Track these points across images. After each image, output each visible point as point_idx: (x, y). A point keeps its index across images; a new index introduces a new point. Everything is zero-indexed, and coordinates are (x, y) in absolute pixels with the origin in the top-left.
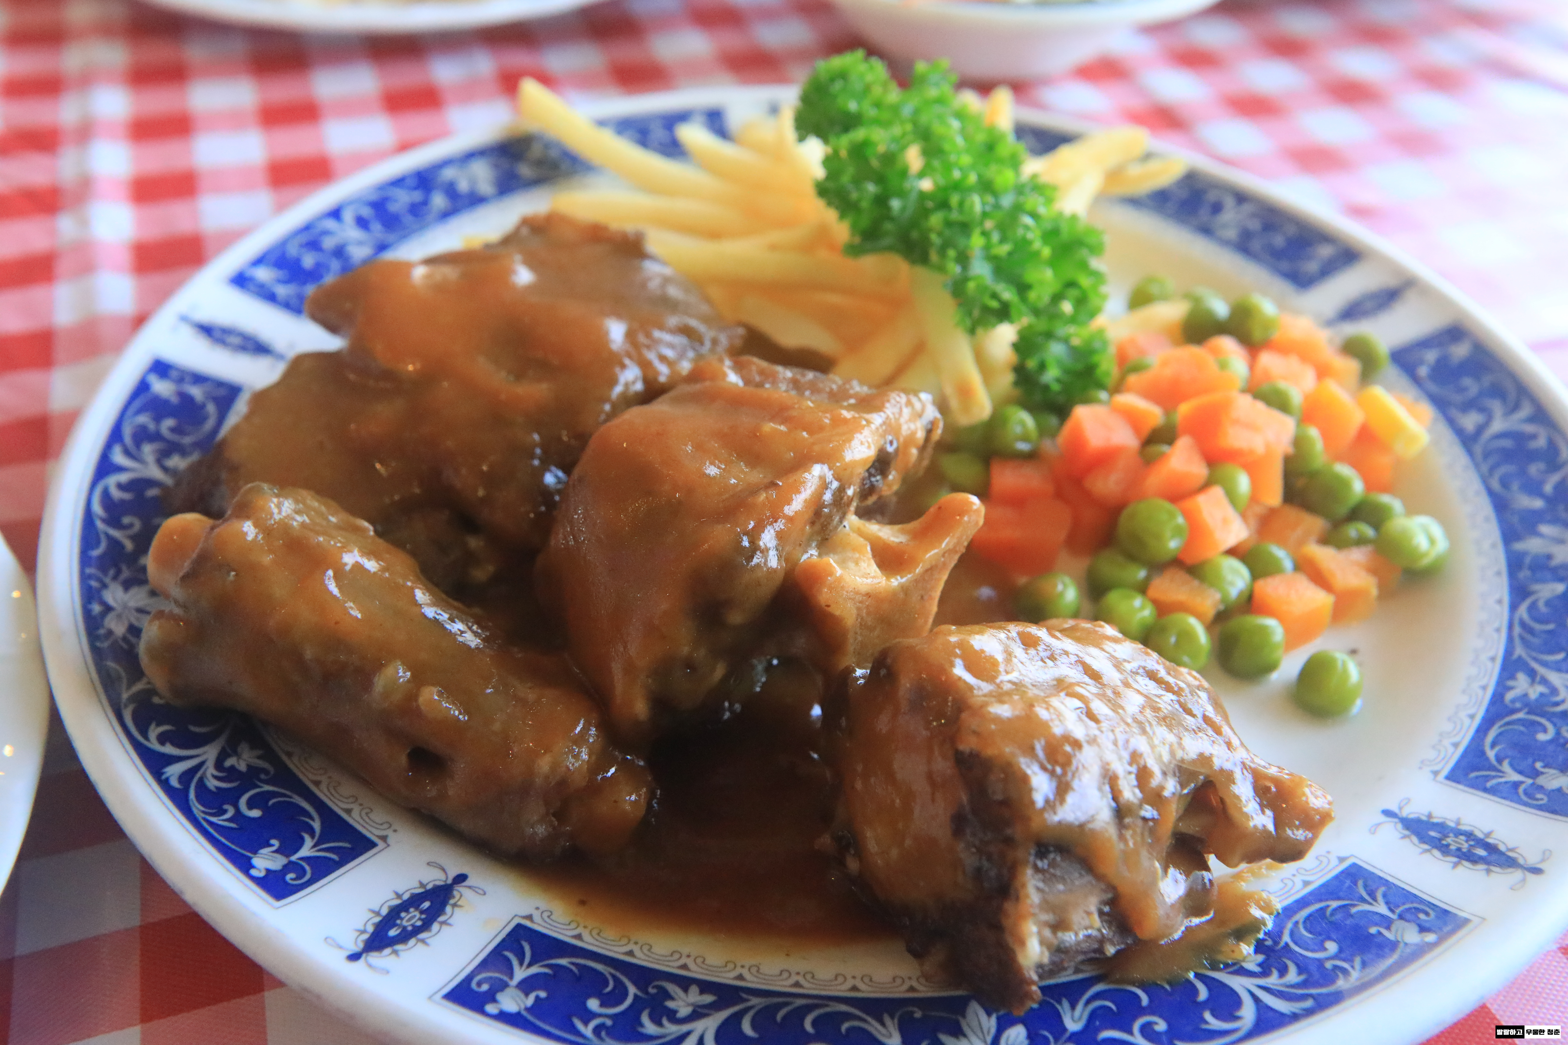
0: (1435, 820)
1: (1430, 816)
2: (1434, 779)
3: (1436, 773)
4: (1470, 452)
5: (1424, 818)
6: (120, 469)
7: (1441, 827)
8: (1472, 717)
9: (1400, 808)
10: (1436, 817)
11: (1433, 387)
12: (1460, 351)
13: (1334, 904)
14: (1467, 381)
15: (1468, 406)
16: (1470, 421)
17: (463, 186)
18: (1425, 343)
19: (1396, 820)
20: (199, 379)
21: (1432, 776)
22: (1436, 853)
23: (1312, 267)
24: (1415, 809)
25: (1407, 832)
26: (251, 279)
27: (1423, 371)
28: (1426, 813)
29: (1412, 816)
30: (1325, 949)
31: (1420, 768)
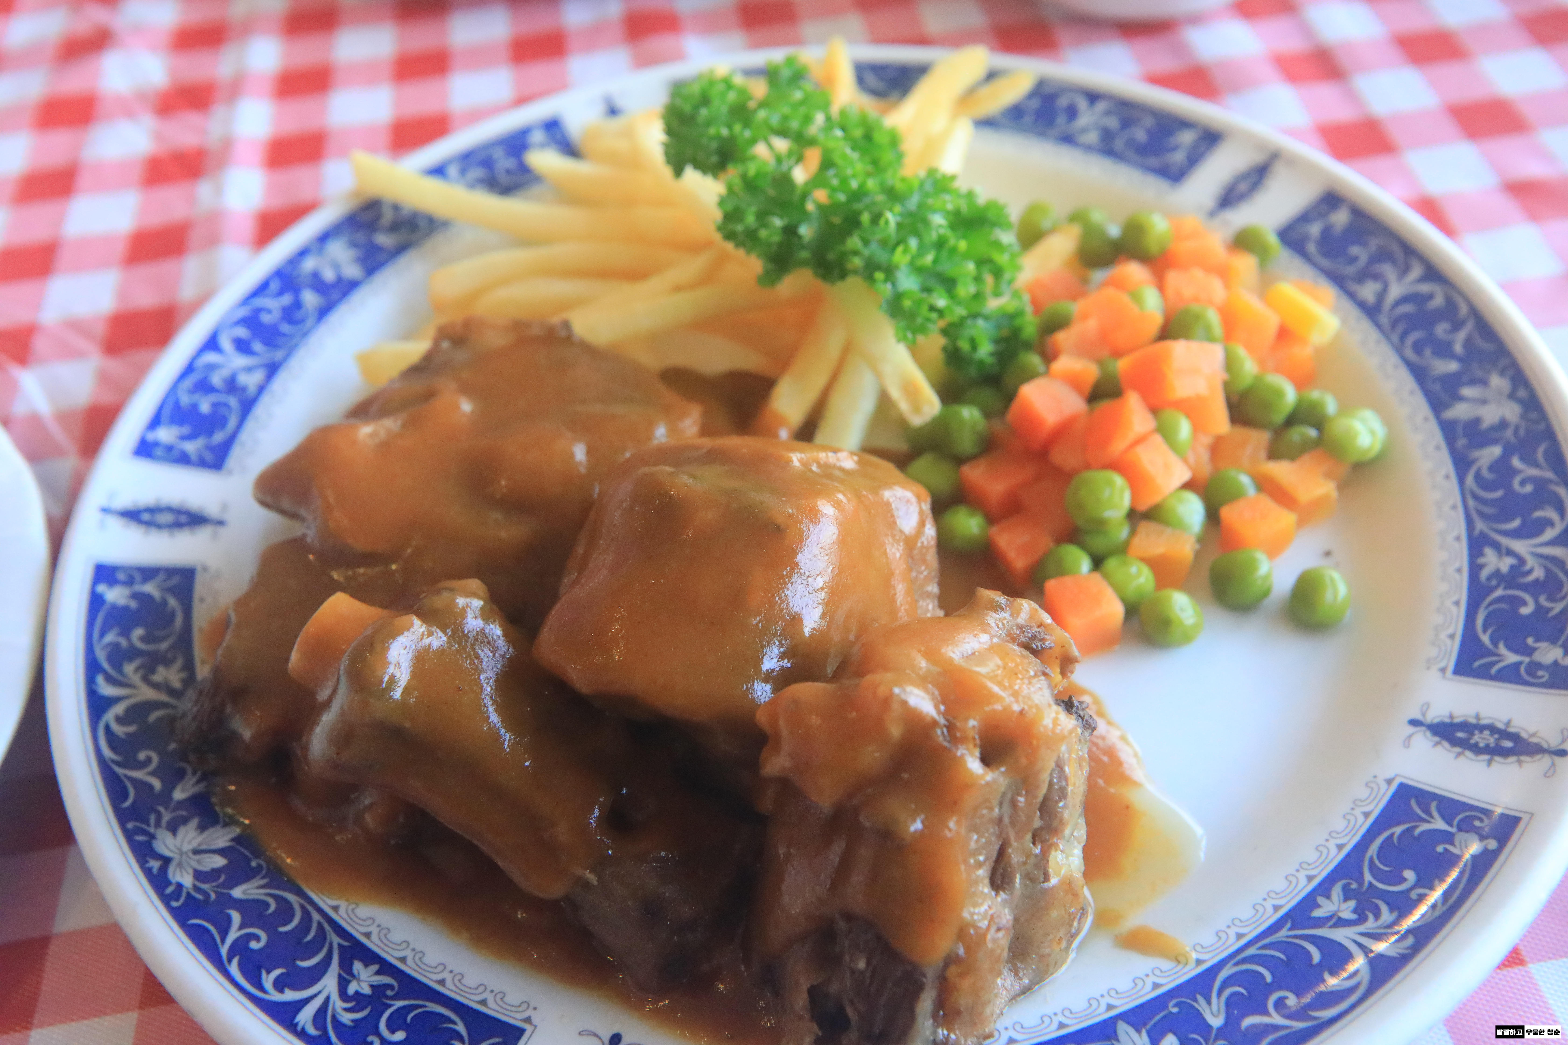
0: (1456, 720)
1: (1451, 716)
2: (1444, 677)
3: (1443, 670)
4: (1378, 326)
5: (1447, 720)
6: (112, 701)
7: (1465, 726)
8: (1457, 603)
9: (1424, 715)
10: (1457, 717)
11: (1325, 263)
12: (1340, 218)
13: (1398, 830)
14: (1355, 250)
15: (1363, 276)
16: (1368, 291)
17: (329, 275)
18: (1304, 218)
19: (1424, 728)
20: (148, 573)
21: (1439, 674)
22: (1468, 753)
23: (1178, 157)
24: (1437, 713)
25: (1437, 739)
26: (156, 444)
27: (1311, 248)
28: (1448, 714)
29: (1436, 721)
30: (1405, 880)
31: (1428, 668)
